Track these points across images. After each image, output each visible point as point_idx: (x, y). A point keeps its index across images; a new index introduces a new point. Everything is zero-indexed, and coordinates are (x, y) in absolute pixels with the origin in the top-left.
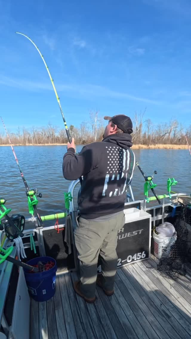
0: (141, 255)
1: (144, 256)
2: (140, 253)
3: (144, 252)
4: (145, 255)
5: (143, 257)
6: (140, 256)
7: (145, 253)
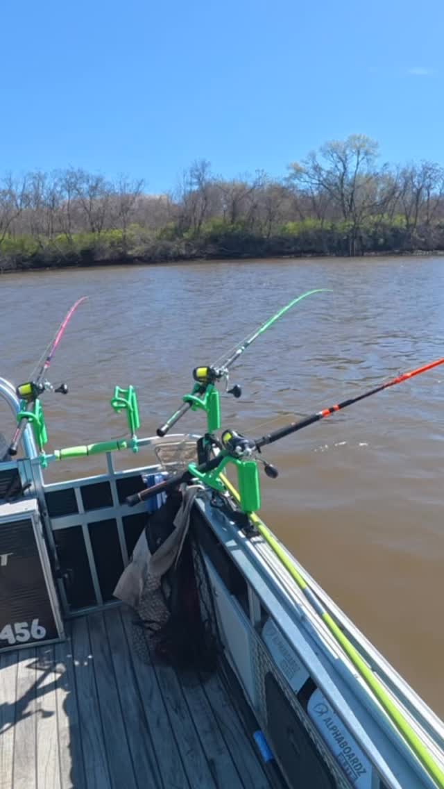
0: (29, 628)
1: (39, 632)
2: (25, 624)
3: (36, 622)
4: (43, 631)
5: (36, 636)
6: (26, 632)
7: (40, 624)
